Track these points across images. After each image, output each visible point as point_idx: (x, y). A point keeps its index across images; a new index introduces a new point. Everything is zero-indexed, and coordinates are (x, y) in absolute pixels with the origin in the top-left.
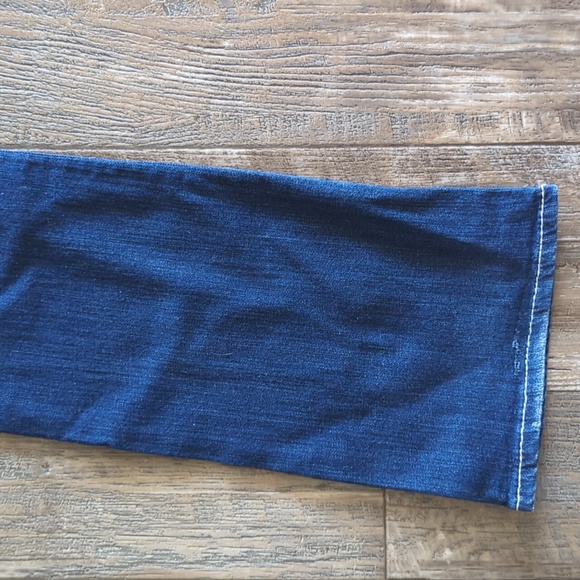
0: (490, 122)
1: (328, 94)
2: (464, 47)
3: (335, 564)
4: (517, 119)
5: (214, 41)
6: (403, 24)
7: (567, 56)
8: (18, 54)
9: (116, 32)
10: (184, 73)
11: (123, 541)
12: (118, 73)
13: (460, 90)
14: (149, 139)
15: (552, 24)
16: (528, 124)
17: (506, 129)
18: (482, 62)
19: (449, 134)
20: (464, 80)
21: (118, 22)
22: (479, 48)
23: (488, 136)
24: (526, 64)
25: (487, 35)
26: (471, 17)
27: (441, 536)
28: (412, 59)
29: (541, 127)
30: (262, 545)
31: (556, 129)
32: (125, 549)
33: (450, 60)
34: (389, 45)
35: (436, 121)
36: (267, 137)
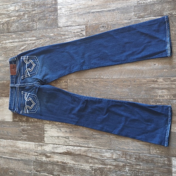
0: (164, 97)
1: (143, 92)
2: (160, 87)
3: (144, 152)
4: (167, 96)
5: (129, 86)
6: (152, 84)
7: (174, 88)
8: (107, 87)
9: (118, 85)
10: (126, 90)
11: (119, 146)
12: (118, 90)
13: (160, 92)
14: (121, 98)
15: (172, 84)
16: (169, 97)
17: (166, 97)
18: (162, 89)
19: (158, 98)
20: (160, 91)
21: (118, 84)
22: (162, 87)
23: (163, 98)
24: (168, 89)
25: (163, 85)
26: (161, 83)
27: (157, 149)
28: (153, 88)
29: (170, 97)
30: (135, 148)
31: (172, 97)
32: (119, 147)
33: (158, 88)
34: (150, 87)
35: (157, 96)
36: (135, 98)
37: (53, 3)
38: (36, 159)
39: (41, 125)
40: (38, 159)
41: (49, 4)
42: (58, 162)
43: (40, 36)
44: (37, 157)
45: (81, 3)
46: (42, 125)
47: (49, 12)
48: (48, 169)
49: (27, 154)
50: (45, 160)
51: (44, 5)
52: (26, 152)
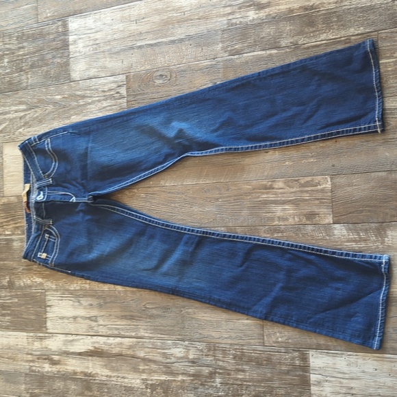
0: (286, 219)
1: (245, 212)
2: (279, 199)
3: (252, 341)
4: (294, 218)
5: (217, 199)
6: (263, 193)
7: (306, 200)
8: (173, 205)
9: (194, 198)
10: (210, 208)
11: (200, 331)
12: (195, 209)
13: (278, 210)
14: (203, 226)
15: (302, 192)
16: (297, 219)
17: (291, 221)
18: (284, 203)
19: (276, 223)
20: (279, 208)
21: (195, 196)
22: (283, 199)
23: (286, 223)
24: (295, 203)
25: (285, 195)
26: (280, 191)
27: (278, 334)
28: (266, 203)
29: (300, 221)
30: (234, 335)
31: (304, 220)
32: (200, 334)
33: (276, 202)
34: (260, 199)
35: (272, 219)
36: (231, 224)
37: (60, 30)
38: (30, 369)
39: (38, 293)
40: (34, 368)
41: (53, 33)
42: (75, 373)
43: (35, 101)
44: (31, 364)
45: (116, 27)
46: (42, 293)
47: (52, 49)
48: (55, 389)
49: (12, 359)
50: (50, 370)
51: (42, 35)
52: (10, 355)
